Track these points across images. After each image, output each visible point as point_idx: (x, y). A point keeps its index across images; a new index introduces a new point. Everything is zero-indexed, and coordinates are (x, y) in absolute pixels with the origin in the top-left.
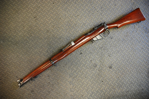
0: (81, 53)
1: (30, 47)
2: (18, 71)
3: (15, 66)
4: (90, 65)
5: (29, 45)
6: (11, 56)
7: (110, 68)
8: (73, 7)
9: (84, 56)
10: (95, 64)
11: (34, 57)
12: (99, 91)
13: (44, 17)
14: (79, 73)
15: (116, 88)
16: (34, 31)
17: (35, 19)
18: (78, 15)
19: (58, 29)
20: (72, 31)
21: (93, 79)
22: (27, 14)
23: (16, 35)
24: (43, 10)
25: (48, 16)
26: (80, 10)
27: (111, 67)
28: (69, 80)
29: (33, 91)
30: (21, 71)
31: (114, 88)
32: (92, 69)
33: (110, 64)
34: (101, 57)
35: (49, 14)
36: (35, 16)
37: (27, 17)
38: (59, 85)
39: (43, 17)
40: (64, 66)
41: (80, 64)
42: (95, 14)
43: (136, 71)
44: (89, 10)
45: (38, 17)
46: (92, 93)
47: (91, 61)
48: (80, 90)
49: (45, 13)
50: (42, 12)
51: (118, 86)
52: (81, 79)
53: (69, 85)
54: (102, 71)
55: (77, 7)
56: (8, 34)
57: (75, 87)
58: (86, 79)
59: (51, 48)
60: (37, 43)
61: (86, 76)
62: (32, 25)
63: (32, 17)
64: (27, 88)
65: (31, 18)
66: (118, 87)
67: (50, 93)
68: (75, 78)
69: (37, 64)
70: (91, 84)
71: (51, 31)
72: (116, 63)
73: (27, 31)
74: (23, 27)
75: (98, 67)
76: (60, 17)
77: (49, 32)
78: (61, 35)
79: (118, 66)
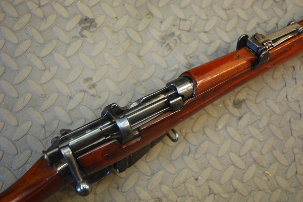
4: (194, 44)
7: (92, 21)
10: (170, 49)
27: (87, 23)
33: (89, 40)
54: (133, 12)
72: (55, 42)
79: (44, 26)
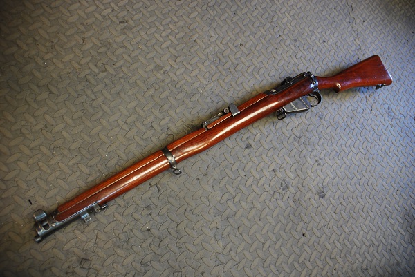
0: (249, 146)
1: (95, 103)
2: (38, 180)
3: (31, 161)
4: (272, 184)
5: (93, 97)
6: (23, 123)
8: (228, 21)
9: (257, 154)
10: (284, 180)
11: (105, 139)
12: (296, 265)
13: (151, 27)
14: (243, 204)
15: (337, 257)
16: (115, 60)
17: (123, 25)
18: (243, 43)
19: (189, 67)
20: (226, 80)
21: (279, 225)
22: (97, 7)
23: (54, 60)
24: (149, 10)
25: (161, 28)
26: (247, 33)
27: (322, 195)
28: (214, 225)
29: (87, 260)
30: (49, 179)
31: (332, 257)
32: (277, 195)
33: (320, 185)
34: (298, 162)
35: (164, 23)
36: (124, 17)
37: (98, 16)
38: (182, 240)
39: (148, 27)
40: (198, 179)
41: (246, 178)
42: (281, 50)
43: (378, 211)
44: (267, 39)
45: (131, 23)
46: (277, 273)
47: (274, 170)
48: (244, 261)
49: (155, 18)
50: (145, 12)
51: (341, 251)
52: (247, 223)
53: (213, 241)
54: (302, 202)
55: (240, 24)
56: (25, 51)
57: (231, 250)
58: (261, 223)
59: (163, 119)
60: (122, 95)
61: (262, 216)
62: (111, 41)
63: (114, 19)
64: (66, 248)
65: (109, 22)
66: (342, 255)
67: (147, 269)
68: (231, 220)
69: (113, 162)
70: (275, 240)
71: (168, 68)
72: (334, 184)
73: (93, 53)
74: (81, 41)
75: (292, 189)
76: (195, 37)
77: (162, 71)
78: (196, 85)
79: (339, 192)
